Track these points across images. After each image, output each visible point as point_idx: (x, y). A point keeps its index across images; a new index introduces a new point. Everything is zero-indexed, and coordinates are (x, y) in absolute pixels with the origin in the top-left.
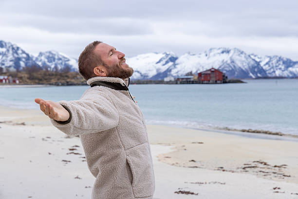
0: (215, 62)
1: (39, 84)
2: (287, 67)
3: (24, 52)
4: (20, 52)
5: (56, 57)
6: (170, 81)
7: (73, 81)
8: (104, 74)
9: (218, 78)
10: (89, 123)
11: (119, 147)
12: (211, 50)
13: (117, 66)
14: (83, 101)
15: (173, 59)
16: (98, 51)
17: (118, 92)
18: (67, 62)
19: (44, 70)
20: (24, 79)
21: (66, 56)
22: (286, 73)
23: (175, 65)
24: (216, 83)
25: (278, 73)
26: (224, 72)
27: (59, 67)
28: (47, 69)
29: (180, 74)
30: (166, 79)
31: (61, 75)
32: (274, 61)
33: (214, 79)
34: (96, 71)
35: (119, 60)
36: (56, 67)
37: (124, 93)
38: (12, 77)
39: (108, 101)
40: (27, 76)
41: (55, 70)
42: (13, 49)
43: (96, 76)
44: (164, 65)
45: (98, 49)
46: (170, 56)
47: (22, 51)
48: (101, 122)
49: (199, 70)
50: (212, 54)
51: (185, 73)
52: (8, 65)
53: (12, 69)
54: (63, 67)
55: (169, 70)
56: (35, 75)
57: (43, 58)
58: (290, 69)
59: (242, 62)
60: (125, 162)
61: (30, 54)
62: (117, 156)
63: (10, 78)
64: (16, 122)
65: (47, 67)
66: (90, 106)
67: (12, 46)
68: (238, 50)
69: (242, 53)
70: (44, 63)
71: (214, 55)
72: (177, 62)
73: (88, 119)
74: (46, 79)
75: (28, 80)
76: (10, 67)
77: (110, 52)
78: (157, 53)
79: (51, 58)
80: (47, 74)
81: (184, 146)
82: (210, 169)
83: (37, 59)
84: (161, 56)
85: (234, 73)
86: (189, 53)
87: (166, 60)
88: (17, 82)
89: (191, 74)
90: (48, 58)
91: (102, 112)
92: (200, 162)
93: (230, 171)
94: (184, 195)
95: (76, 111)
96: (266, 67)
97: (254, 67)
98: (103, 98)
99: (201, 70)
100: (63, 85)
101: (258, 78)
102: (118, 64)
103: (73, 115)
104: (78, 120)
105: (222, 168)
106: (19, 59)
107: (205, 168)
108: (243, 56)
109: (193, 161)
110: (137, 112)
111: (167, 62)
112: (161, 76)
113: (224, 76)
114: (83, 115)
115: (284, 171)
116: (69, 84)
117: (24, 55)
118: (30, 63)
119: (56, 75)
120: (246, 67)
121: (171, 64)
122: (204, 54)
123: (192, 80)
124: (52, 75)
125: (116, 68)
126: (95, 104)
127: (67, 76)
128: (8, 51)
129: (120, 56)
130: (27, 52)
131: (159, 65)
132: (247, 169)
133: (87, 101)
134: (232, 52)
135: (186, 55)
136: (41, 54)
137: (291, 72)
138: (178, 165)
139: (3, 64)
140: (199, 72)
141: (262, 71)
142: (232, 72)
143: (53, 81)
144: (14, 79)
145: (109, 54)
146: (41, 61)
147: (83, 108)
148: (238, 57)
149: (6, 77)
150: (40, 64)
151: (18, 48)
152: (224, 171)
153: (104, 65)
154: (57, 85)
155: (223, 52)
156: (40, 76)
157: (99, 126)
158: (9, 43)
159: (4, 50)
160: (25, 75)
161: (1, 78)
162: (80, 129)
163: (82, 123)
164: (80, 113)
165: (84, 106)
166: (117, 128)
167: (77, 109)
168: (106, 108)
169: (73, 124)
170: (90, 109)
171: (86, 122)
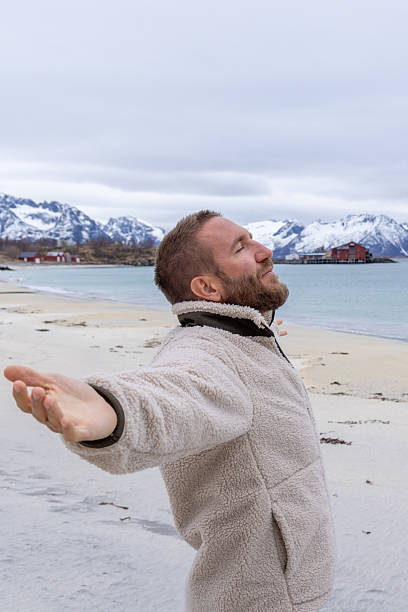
0: (355, 233)
1: (109, 263)
3: (87, 218)
4: (81, 217)
5: (134, 225)
6: (294, 259)
8: (215, 296)
9: (358, 256)
10: (176, 433)
11: (254, 483)
12: (349, 217)
13: (251, 280)
14: (159, 369)
15: (298, 230)
16: (208, 236)
17: (246, 340)
18: (149, 233)
19: (117, 243)
20: (87, 255)
21: (147, 224)
23: (300, 238)
24: (356, 262)
26: (367, 247)
27: (138, 240)
28: (120, 243)
29: (307, 249)
30: (288, 258)
31: (140, 251)
33: (353, 257)
34: (195, 285)
35: (259, 266)
36: (133, 240)
37: (264, 344)
38: (71, 253)
39: (226, 368)
40: (91, 251)
41: (131, 244)
42: (72, 213)
43: (194, 298)
44: (285, 237)
45: (207, 231)
46: (292, 225)
47: (85, 216)
48: (209, 427)
49: (333, 244)
50: (350, 223)
51: (313, 249)
52: (65, 236)
53: (71, 242)
54: (143, 239)
55: (292, 245)
56: (103, 250)
57: (114, 226)
59: (392, 234)
61: (97, 221)
62: (246, 507)
63: (67, 254)
64: (71, 321)
65: (121, 239)
66: (179, 383)
67: (70, 209)
68: (385, 217)
69: (391, 221)
70: (116, 234)
71: (354, 224)
72: (302, 233)
73: (174, 426)
74: (118, 257)
75: (92, 258)
76: (68, 238)
77: (236, 243)
78: (275, 221)
79: (126, 226)
80: (121, 248)
81: (320, 359)
82: (362, 397)
83: (106, 226)
84: (280, 225)
85: (381, 249)
86: (319, 221)
87: (287, 230)
88: (78, 260)
89: (322, 249)
90: (122, 226)
91: (212, 397)
92: (347, 384)
93: (393, 400)
94: (330, 445)
95: (137, 405)
98: (213, 358)
99: (336, 245)
100: (143, 265)
102: (255, 276)
103: (129, 419)
104: (144, 431)
105: (380, 394)
106: (81, 228)
107: (355, 395)
108: (392, 225)
109: (336, 383)
110: (297, 386)
111: (289, 234)
112: (281, 252)
113: (367, 253)
114: (158, 413)
117: (88, 223)
118: (96, 233)
119: (133, 251)
120: (397, 241)
121: (294, 235)
122: (340, 223)
123: (324, 258)
124: (129, 251)
125: (246, 284)
126: (193, 377)
127: (148, 252)
128: (65, 216)
129: (261, 257)
130: (91, 218)
131: (278, 238)
133: (172, 370)
134: (378, 220)
135: (315, 223)
136: (112, 221)
138: (315, 391)
139: (58, 235)
140: (333, 247)
142: (378, 247)
143: (129, 259)
144: (73, 256)
145: (234, 246)
146: (112, 229)
147: (159, 391)
148: (386, 227)
149: (61, 254)
150: (110, 234)
151: (79, 212)
152: (383, 399)
153: (218, 274)
154: (135, 264)
155: (365, 221)
157: (204, 437)
158: (66, 205)
159: (59, 215)
160: (89, 251)
161: (55, 254)
162: (151, 453)
163: (157, 436)
164: (149, 408)
165: (163, 387)
166: (248, 435)
167: (140, 397)
168: (222, 387)
169: (128, 446)
170: (178, 393)
171: (168, 433)
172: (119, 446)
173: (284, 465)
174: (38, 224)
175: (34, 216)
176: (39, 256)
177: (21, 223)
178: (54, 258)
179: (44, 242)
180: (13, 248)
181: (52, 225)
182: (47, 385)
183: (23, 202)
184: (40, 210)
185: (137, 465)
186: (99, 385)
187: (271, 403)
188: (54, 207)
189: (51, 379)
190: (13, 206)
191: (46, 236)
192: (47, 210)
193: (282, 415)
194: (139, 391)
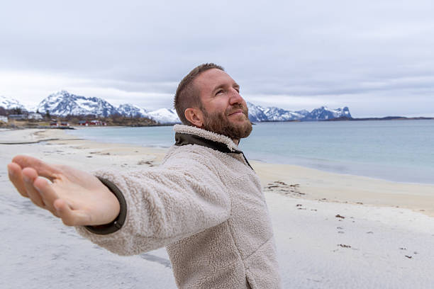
2: (281, 114)
3: (109, 105)
4: (107, 105)
5: (131, 108)
7: (142, 123)
8: (199, 123)
10: (174, 220)
11: (233, 256)
16: (200, 82)
18: (138, 111)
19: (123, 116)
20: (110, 122)
21: (138, 107)
22: (280, 118)
25: (275, 118)
27: (133, 115)
28: (125, 116)
31: (135, 120)
32: (272, 111)
36: (131, 115)
37: (236, 158)
39: (211, 173)
41: (130, 117)
48: (201, 215)
53: (102, 116)
54: (136, 114)
56: (117, 119)
57: (122, 109)
58: (283, 115)
59: (253, 111)
60: (244, 282)
61: (114, 106)
63: (101, 122)
65: (125, 114)
66: (177, 181)
67: (102, 101)
69: (252, 105)
70: (123, 112)
73: (173, 214)
74: (124, 123)
75: (112, 123)
76: (100, 114)
77: (217, 89)
79: (128, 108)
80: (125, 119)
83: (118, 109)
88: (105, 124)
90: (126, 108)
91: (202, 193)
95: (139, 196)
96: (267, 115)
97: (260, 115)
98: (202, 166)
100: (135, 126)
101: (262, 121)
103: (131, 208)
104: (146, 218)
106: (107, 109)
115: (299, 189)
116: (139, 126)
117: (110, 107)
118: (114, 112)
119: (131, 120)
120: (255, 114)
124: (129, 120)
126: (188, 178)
127: (138, 121)
128: (99, 104)
130: (112, 105)
132: (272, 188)
136: (121, 106)
137: (283, 118)
139: (96, 113)
141: (265, 117)
143: (129, 124)
144: (103, 122)
145: (215, 91)
147: (160, 186)
149: (98, 121)
150: (120, 112)
151: (106, 102)
153: (201, 108)
154: (132, 126)
156: (121, 121)
158: (100, 99)
159: (96, 103)
160: (110, 120)
161: (95, 121)
162: (154, 238)
163: (159, 223)
164: (150, 198)
165: (163, 183)
166: (228, 222)
167: (142, 189)
168: (209, 186)
169: (131, 232)
170: (176, 189)
171: (168, 221)
172: (123, 233)
173: (252, 241)
174: (87, 108)
175: (85, 104)
176: (87, 123)
177: (79, 107)
178: (95, 124)
179: (90, 116)
180: (76, 119)
181: (93, 108)
182: (54, 175)
183: (80, 98)
184: (88, 101)
185: (143, 248)
186: (105, 177)
187: (242, 198)
188: (94, 100)
189: (58, 169)
190: (76, 100)
191: (91, 113)
192: (91, 101)
193: (250, 206)
194: (142, 184)
